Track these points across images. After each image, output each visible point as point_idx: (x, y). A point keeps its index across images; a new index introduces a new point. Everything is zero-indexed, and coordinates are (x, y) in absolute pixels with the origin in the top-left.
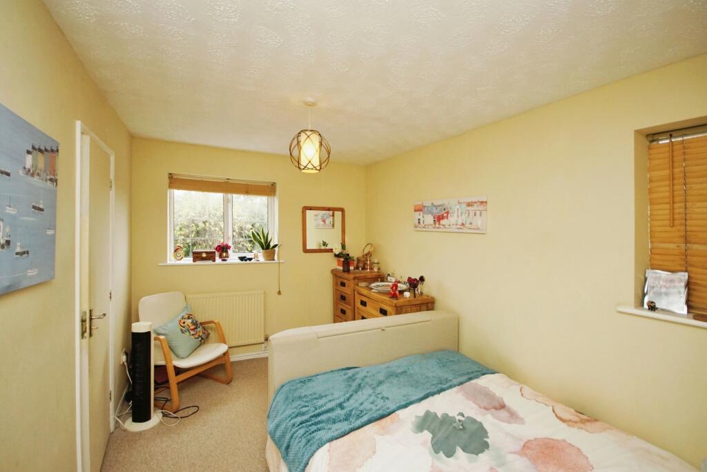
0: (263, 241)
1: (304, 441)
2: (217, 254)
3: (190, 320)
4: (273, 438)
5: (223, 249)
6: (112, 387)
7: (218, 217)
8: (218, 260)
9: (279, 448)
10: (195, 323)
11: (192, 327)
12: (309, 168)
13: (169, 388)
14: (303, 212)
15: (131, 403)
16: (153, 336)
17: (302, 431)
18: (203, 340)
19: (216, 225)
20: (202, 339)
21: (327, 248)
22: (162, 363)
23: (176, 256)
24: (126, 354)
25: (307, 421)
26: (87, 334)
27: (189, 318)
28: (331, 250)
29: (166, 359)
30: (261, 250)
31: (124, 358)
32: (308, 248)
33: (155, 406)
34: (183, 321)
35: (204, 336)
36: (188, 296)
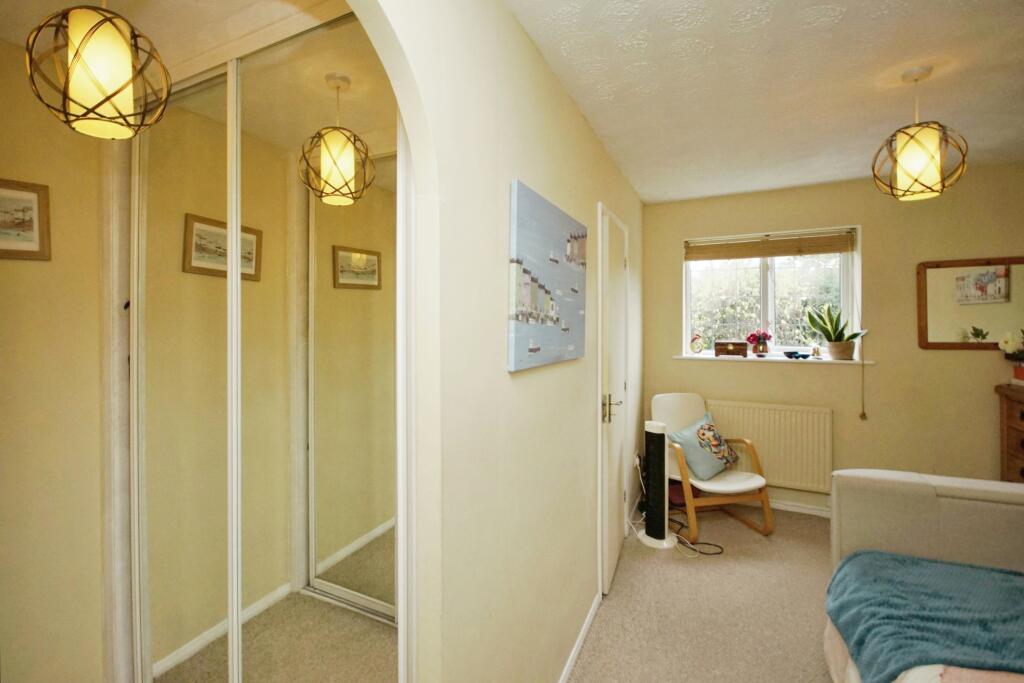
0: (829, 327)
1: (891, 643)
2: (750, 347)
3: (711, 433)
4: (835, 621)
5: (759, 340)
6: (627, 486)
7: (754, 297)
8: (751, 355)
9: (846, 639)
10: (717, 438)
11: (715, 443)
12: (914, 193)
13: (685, 513)
14: (918, 273)
15: (644, 514)
16: (667, 441)
17: (889, 629)
18: (730, 464)
19: (751, 309)
20: (728, 461)
21: (984, 341)
22: (678, 477)
23: (692, 349)
24: (640, 457)
25: (901, 618)
26: (607, 419)
27: (709, 429)
28: (995, 346)
29: (682, 475)
30: (826, 342)
31: (637, 461)
32: (931, 339)
33: (670, 527)
34: (702, 431)
35: (729, 458)
36: (710, 401)
